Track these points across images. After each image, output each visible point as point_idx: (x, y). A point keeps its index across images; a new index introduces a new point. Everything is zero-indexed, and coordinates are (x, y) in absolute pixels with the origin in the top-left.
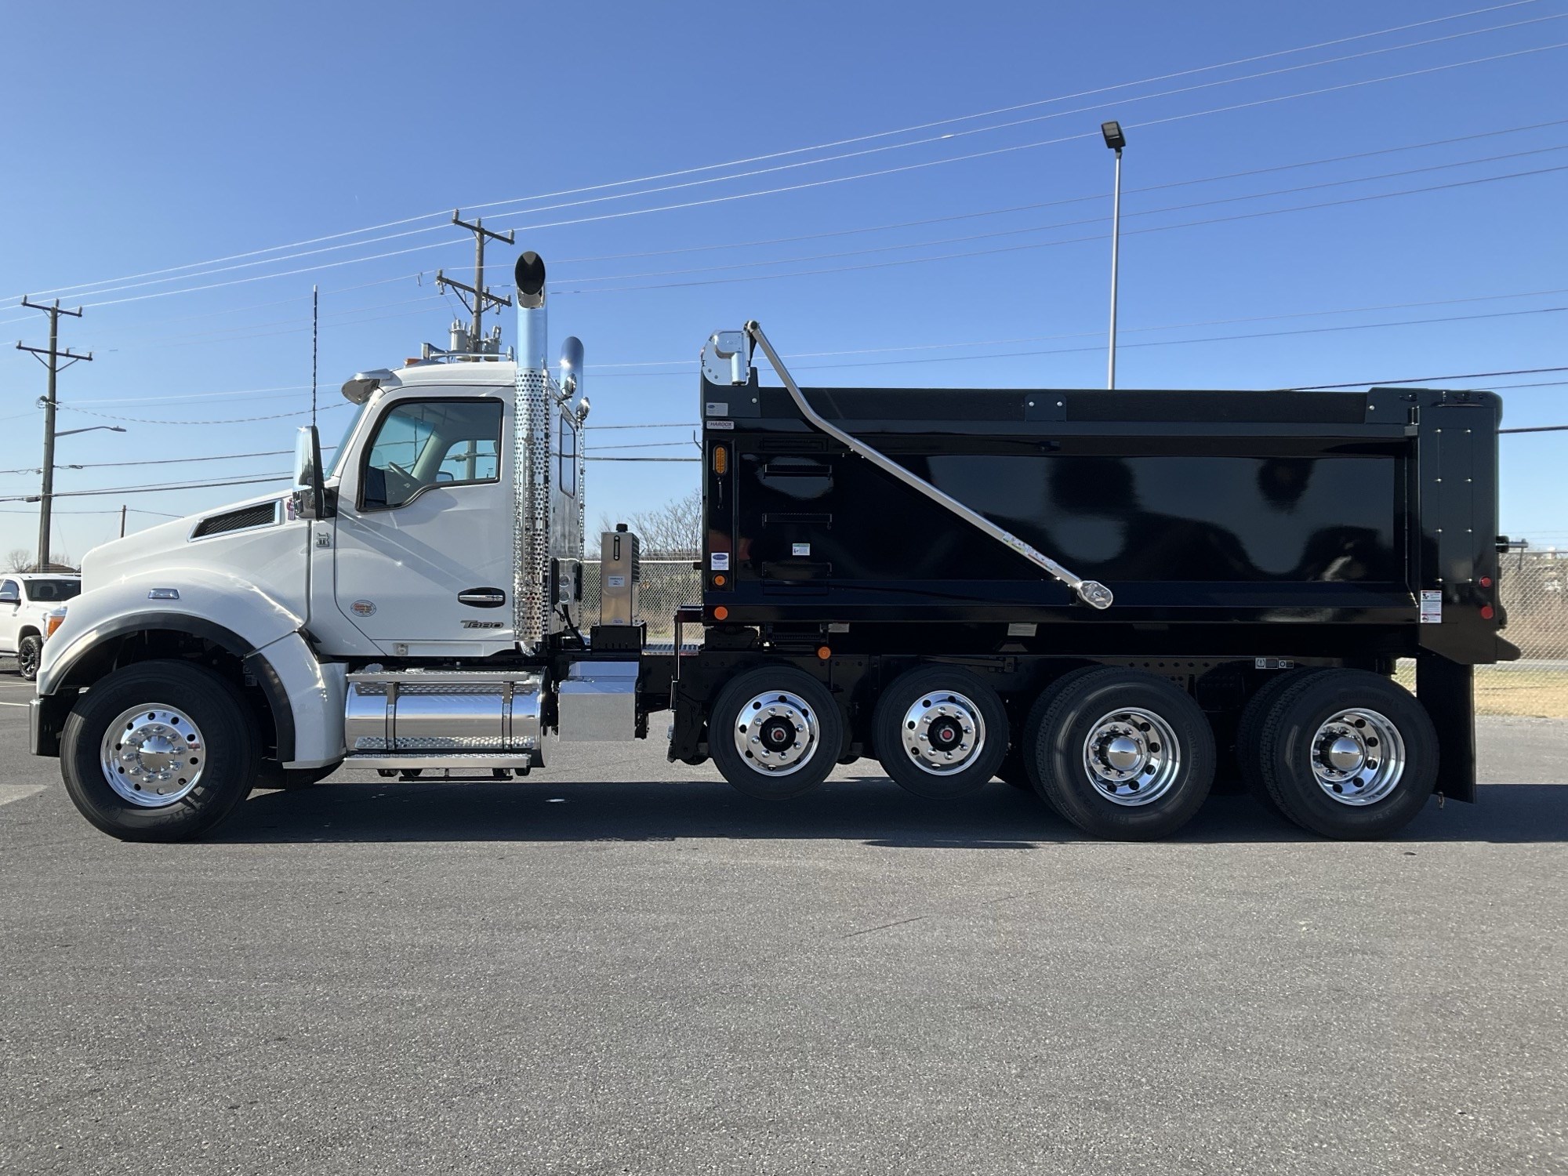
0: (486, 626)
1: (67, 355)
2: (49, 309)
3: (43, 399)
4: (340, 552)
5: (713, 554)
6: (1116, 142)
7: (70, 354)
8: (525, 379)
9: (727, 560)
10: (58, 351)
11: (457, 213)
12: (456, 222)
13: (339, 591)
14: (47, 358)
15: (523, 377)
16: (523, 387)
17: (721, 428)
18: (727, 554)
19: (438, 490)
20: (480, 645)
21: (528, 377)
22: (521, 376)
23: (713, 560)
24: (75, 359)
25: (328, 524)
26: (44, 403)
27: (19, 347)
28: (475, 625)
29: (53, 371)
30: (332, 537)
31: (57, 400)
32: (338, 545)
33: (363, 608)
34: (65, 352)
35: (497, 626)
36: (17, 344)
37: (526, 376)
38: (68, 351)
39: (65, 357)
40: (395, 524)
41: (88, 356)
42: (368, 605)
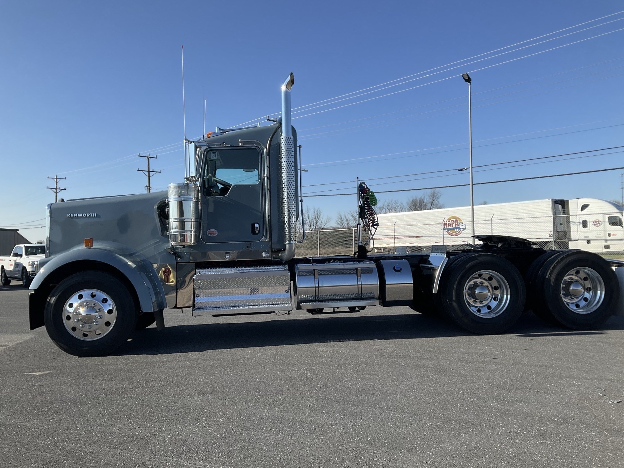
1: (153, 171)
2: (147, 157)
3: (147, 186)
6: (468, 80)
7: (154, 171)
10: (150, 171)
11: (268, 117)
12: (268, 120)
14: (147, 173)
24: (155, 173)
26: (147, 188)
27: (138, 170)
29: (149, 177)
31: (151, 186)
34: (152, 171)
36: (138, 169)
38: (153, 170)
39: (152, 172)
41: (159, 171)
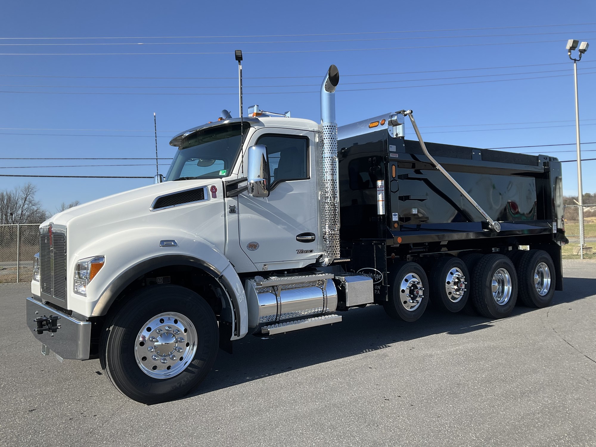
0: (307, 252)
4: (242, 216)
5: (393, 214)
6: (239, 58)
8: (328, 128)
9: (397, 216)
13: (241, 238)
15: (326, 127)
16: (326, 132)
17: (394, 157)
18: (397, 214)
19: (284, 183)
20: (299, 262)
21: (329, 127)
22: (325, 126)
23: (393, 216)
25: (234, 200)
28: (302, 252)
30: (237, 208)
32: (240, 212)
33: (253, 246)
35: (311, 251)
37: (328, 126)
40: (267, 200)
42: (256, 244)
